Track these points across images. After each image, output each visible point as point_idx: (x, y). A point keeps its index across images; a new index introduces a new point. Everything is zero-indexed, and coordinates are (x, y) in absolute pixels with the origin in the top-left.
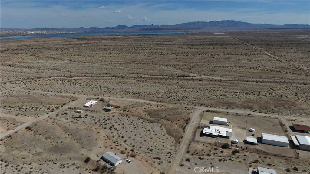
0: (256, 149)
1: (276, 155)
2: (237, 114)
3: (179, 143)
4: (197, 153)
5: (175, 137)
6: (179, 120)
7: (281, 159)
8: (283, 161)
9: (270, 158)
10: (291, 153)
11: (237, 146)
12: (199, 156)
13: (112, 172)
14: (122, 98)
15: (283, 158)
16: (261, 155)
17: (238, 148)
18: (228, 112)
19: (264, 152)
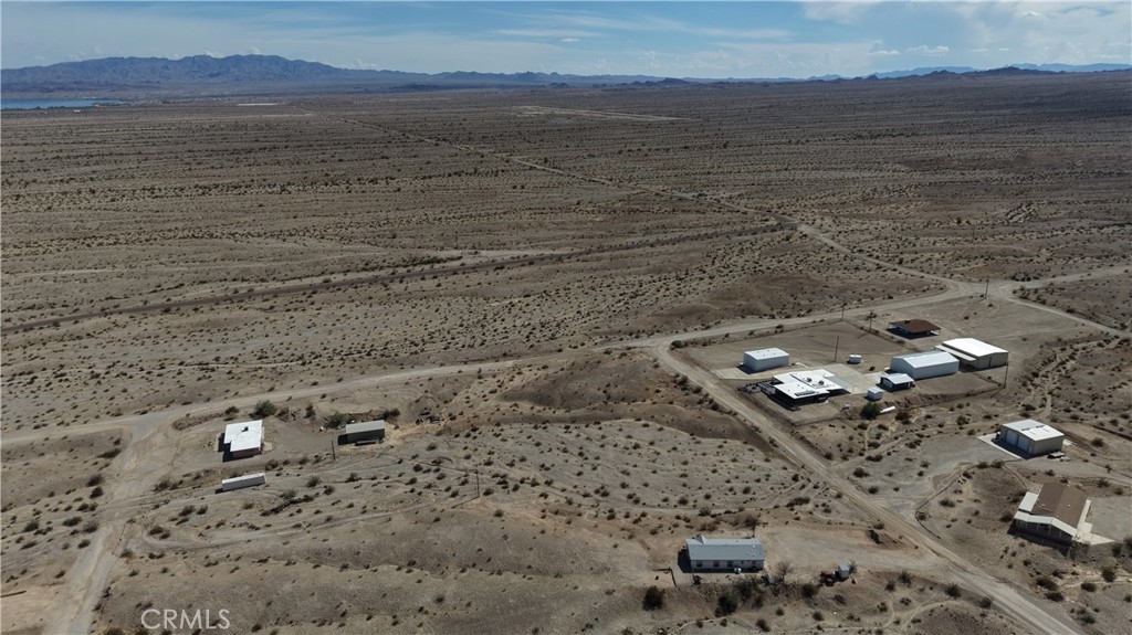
0: (926, 396)
1: (968, 395)
2: (752, 333)
3: (776, 446)
4: (851, 451)
5: (734, 435)
6: (658, 391)
7: (984, 398)
8: (993, 401)
9: (968, 405)
10: (976, 381)
11: (888, 405)
12: (861, 455)
13: (786, 586)
14: (340, 380)
15: (985, 394)
16: (951, 404)
17: (893, 408)
18: (727, 335)
19: (943, 396)
